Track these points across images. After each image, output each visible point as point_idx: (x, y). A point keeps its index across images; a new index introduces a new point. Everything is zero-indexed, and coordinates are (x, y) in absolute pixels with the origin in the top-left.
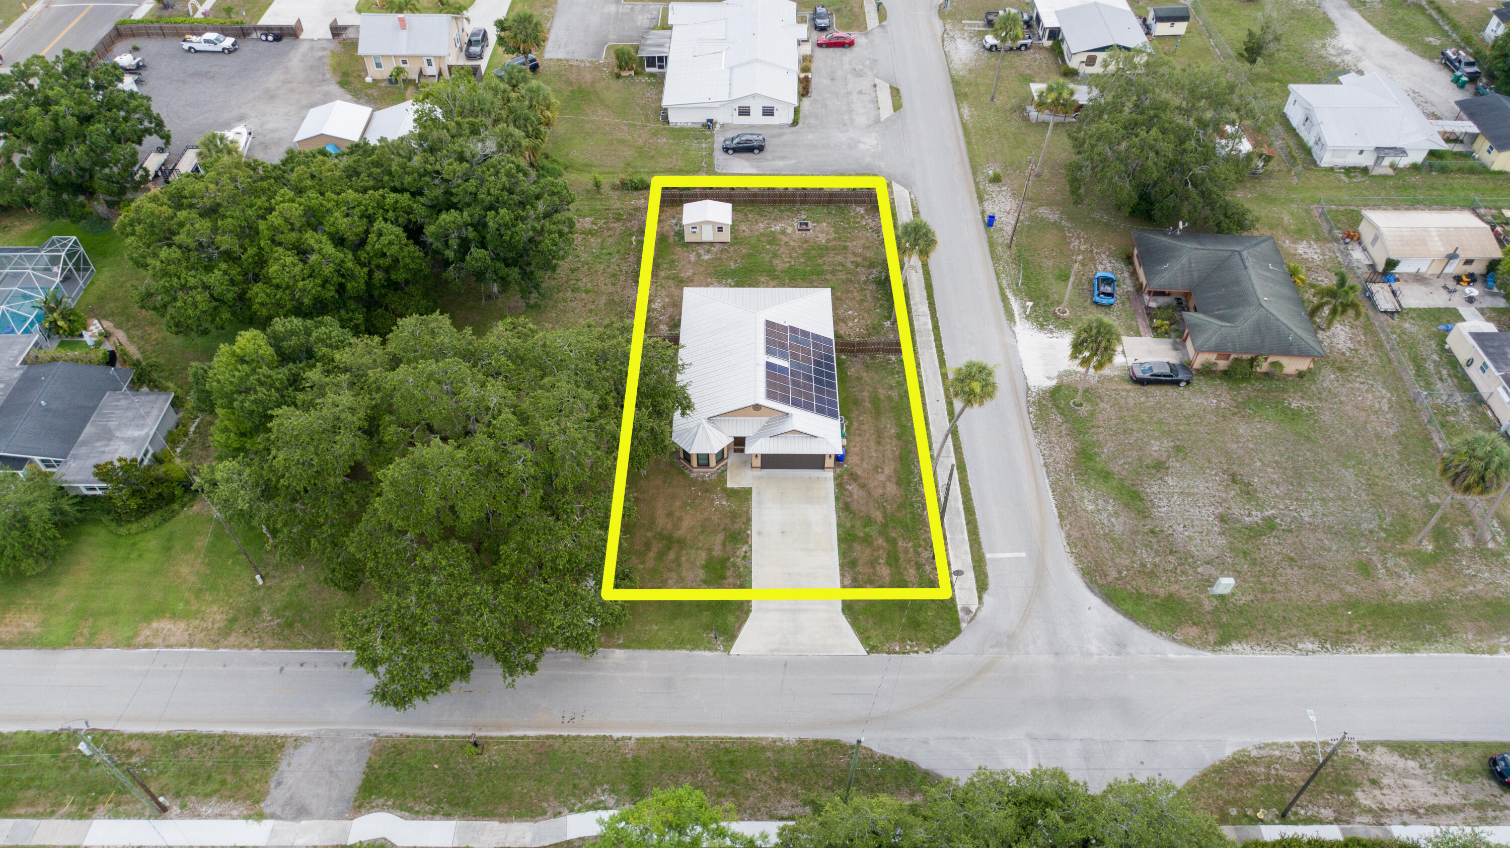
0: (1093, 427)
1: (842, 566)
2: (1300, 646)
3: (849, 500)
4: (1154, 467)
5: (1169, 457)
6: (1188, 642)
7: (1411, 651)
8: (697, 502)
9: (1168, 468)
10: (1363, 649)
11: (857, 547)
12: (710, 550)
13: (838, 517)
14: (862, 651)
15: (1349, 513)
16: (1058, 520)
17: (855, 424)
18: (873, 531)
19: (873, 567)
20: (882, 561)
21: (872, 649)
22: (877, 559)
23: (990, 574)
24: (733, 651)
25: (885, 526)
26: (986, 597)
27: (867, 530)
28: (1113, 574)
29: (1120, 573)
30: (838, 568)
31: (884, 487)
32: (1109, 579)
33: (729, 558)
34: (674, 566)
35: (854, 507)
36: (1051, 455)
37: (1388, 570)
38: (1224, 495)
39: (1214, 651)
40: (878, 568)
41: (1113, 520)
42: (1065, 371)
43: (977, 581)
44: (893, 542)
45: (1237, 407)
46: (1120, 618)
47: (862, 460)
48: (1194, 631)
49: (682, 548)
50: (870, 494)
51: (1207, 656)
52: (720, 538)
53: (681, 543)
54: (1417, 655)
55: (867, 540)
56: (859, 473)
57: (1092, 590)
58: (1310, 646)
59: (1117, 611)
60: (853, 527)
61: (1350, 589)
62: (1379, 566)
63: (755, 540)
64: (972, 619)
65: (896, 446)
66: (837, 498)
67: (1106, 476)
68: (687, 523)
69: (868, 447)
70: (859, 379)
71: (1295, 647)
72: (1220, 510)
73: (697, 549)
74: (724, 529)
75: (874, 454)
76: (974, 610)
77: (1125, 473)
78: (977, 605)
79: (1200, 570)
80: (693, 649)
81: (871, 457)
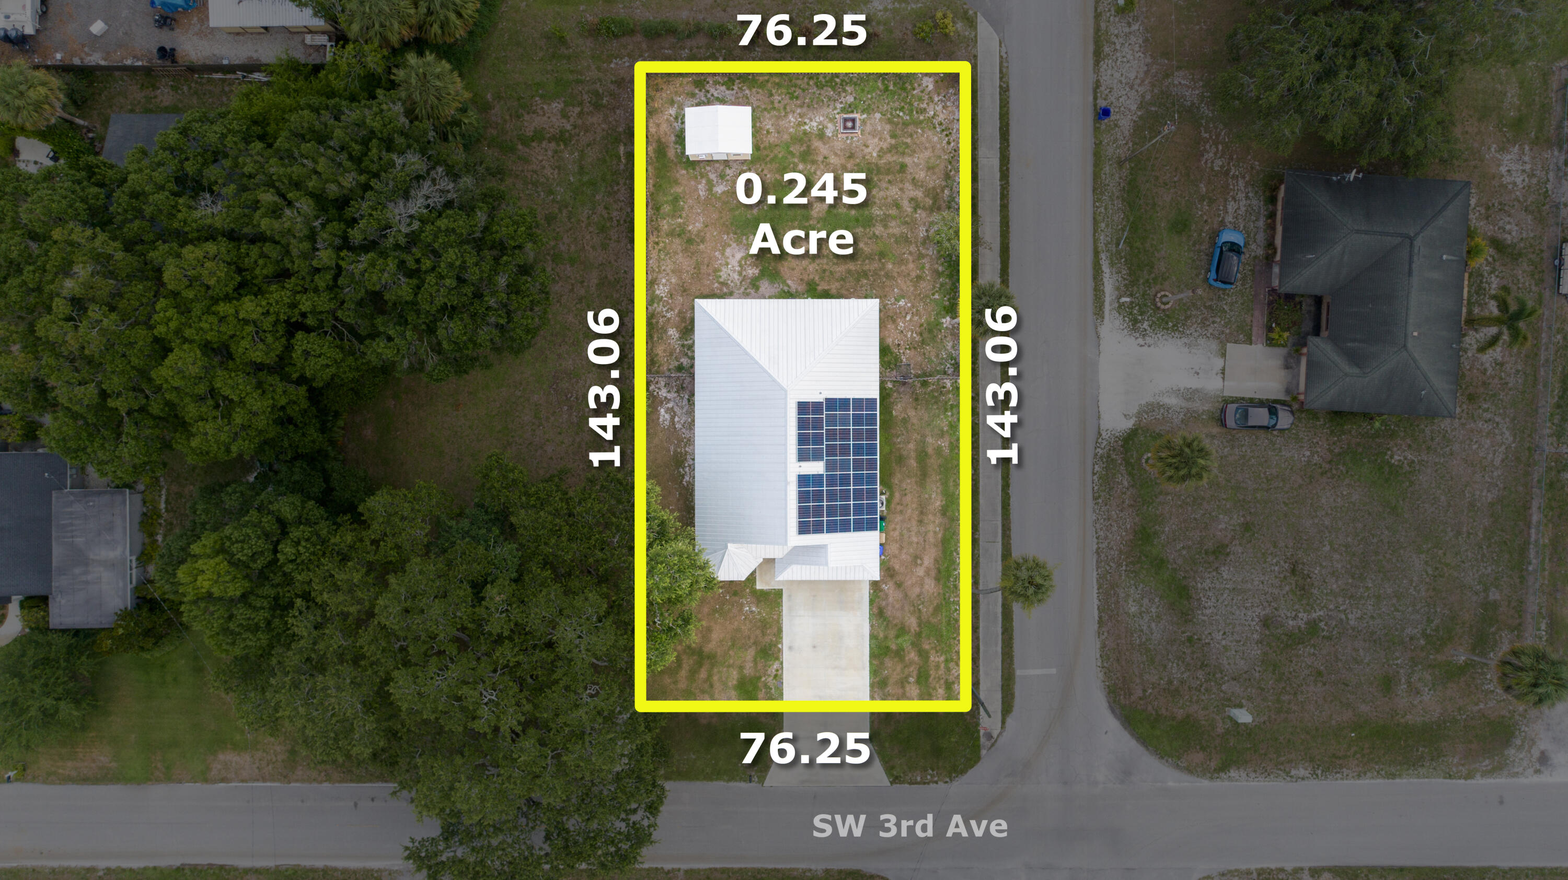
0: (1161, 493)
1: (872, 686)
2: (1293, 772)
3: (884, 603)
4: (1214, 552)
5: (1233, 538)
6: (1189, 770)
7: (1393, 776)
8: (726, 607)
9: (1228, 554)
10: (1351, 775)
11: (888, 662)
12: (741, 668)
13: (872, 626)
14: (886, 781)
15: (1398, 615)
16: (1096, 626)
17: (897, 495)
18: (905, 642)
19: (903, 687)
20: (912, 680)
21: (895, 780)
22: (907, 677)
23: (1017, 694)
24: (768, 782)
25: (918, 635)
26: (1009, 720)
27: (900, 640)
28: (1139, 693)
29: (1144, 691)
30: (868, 688)
31: (922, 585)
32: (1133, 698)
33: (760, 677)
34: (706, 686)
35: (889, 612)
36: (1106, 538)
37: (1409, 683)
38: (1276, 591)
39: (1211, 778)
40: (907, 689)
41: (1153, 625)
42: (1148, 404)
43: (1003, 703)
44: (924, 655)
45: (1330, 462)
46: (1133, 743)
47: (901, 548)
48: (1198, 757)
49: (713, 666)
50: (906, 595)
51: (1205, 783)
52: (750, 653)
53: (712, 657)
54: (1398, 781)
55: (899, 654)
56: (897, 567)
57: (1113, 711)
58: (1302, 772)
59: (1132, 735)
60: (886, 637)
61: (1364, 708)
62: (1403, 680)
63: (786, 656)
64: (993, 745)
65: (940, 525)
66: (871, 602)
67: (1159, 564)
68: (715, 636)
69: (909, 530)
70: (905, 421)
71: (1288, 773)
72: (1268, 611)
73: (729, 666)
74: (755, 643)
75: (915, 539)
76: (995, 736)
77: (1180, 561)
78: (999, 730)
79: (1224, 687)
80: (729, 780)
81: (911, 543)
